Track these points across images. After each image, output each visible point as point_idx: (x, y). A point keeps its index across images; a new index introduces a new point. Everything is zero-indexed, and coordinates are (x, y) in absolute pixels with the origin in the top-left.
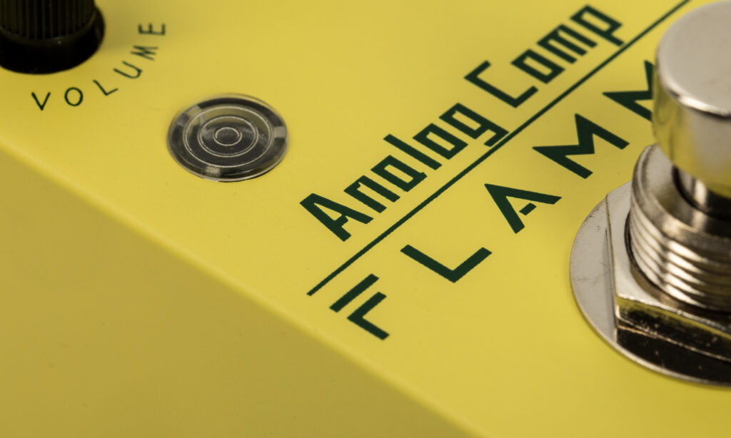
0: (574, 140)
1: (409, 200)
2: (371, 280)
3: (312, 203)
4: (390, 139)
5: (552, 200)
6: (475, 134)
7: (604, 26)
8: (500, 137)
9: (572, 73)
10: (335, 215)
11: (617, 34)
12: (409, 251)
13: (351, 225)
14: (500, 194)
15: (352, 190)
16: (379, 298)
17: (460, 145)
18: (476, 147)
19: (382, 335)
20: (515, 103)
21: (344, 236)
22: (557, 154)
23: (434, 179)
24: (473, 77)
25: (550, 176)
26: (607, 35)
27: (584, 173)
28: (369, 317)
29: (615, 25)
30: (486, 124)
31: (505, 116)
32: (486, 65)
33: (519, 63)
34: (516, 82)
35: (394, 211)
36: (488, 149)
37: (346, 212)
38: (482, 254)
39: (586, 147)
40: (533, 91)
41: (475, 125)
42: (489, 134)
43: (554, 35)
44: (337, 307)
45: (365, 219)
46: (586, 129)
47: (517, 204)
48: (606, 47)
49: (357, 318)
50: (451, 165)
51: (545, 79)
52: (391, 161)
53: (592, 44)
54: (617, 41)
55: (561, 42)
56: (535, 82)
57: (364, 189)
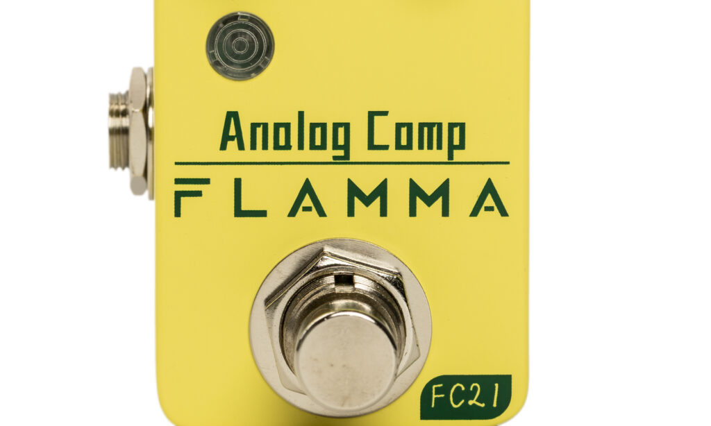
0: (368, 192)
1: (272, 154)
2: (206, 181)
3: (232, 116)
4: (301, 114)
5: (322, 213)
6: (336, 147)
7: (456, 142)
8: (344, 159)
9: (415, 154)
10: (232, 132)
11: (456, 152)
12: (238, 182)
13: (232, 145)
14: (307, 188)
15: (254, 126)
16: (199, 194)
17: (323, 147)
18: (329, 154)
19: (178, 214)
20: (372, 146)
21: (223, 147)
22: (353, 191)
23: (294, 154)
24: (372, 115)
26: (452, 148)
27: (351, 213)
28: (184, 200)
29: (462, 146)
30: (346, 147)
31: (359, 149)
32: (385, 113)
33: (399, 126)
36: (332, 160)
37: (239, 135)
38: (263, 214)
40: (386, 147)
41: (341, 142)
42: (341, 153)
43: (430, 126)
44: (178, 181)
45: (241, 147)
47: (306, 202)
48: (443, 155)
49: (179, 195)
50: (308, 154)
51: (399, 146)
52: (287, 126)
53: (440, 147)
54: (451, 156)
55: (429, 133)
56: (392, 144)
57: (259, 131)
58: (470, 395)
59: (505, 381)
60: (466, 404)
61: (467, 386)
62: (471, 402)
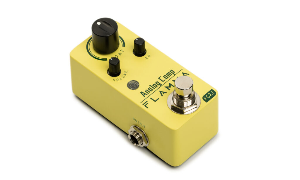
0: (169, 86)
1: (151, 92)
2: (147, 101)
3: (141, 93)
4: (150, 85)
5: (166, 93)
6: (159, 85)
7: (173, 72)
8: (161, 85)
9: (169, 78)
10: (144, 94)
11: (174, 73)
12: (151, 98)
13: (145, 95)
14: (161, 92)
15: (146, 91)
16: (147, 104)
17: (157, 86)
18: (159, 86)
19: (147, 108)
20: (163, 81)
21: (144, 96)
22: (167, 87)
23: (154, 90)
24: (159, 78)
25: (166, 90)
26: (173, 73)
27: (169, 90)
28: (146, 106)
29: (174, 72)
30: (160, 84)
31: (162, 83)
32: (160, 77)
33: (164, 77)
34: (163, 79)
35: (150, 94)
37: (145, 94)
38: (158, 99)
39: (170, 87)
40: (165, 80)
41: (159, 84)
42: (160, 85)
43: (168, 73)
44: (143, 104)
45: (147, 95)
46: (170, 84)
47: (162, 93)
48: (173, 75)
50: (156, 89)
51: (166, 79)
52: (150, 88)
53: (172, 74)
54: (174, 74)
55: (169, 74)
56: (165, 79)
57: (147, 91)
58: (210, 95)
59: (212, 90)
60: (210, 97)
61: (208, 94)
62: (211, 96)
